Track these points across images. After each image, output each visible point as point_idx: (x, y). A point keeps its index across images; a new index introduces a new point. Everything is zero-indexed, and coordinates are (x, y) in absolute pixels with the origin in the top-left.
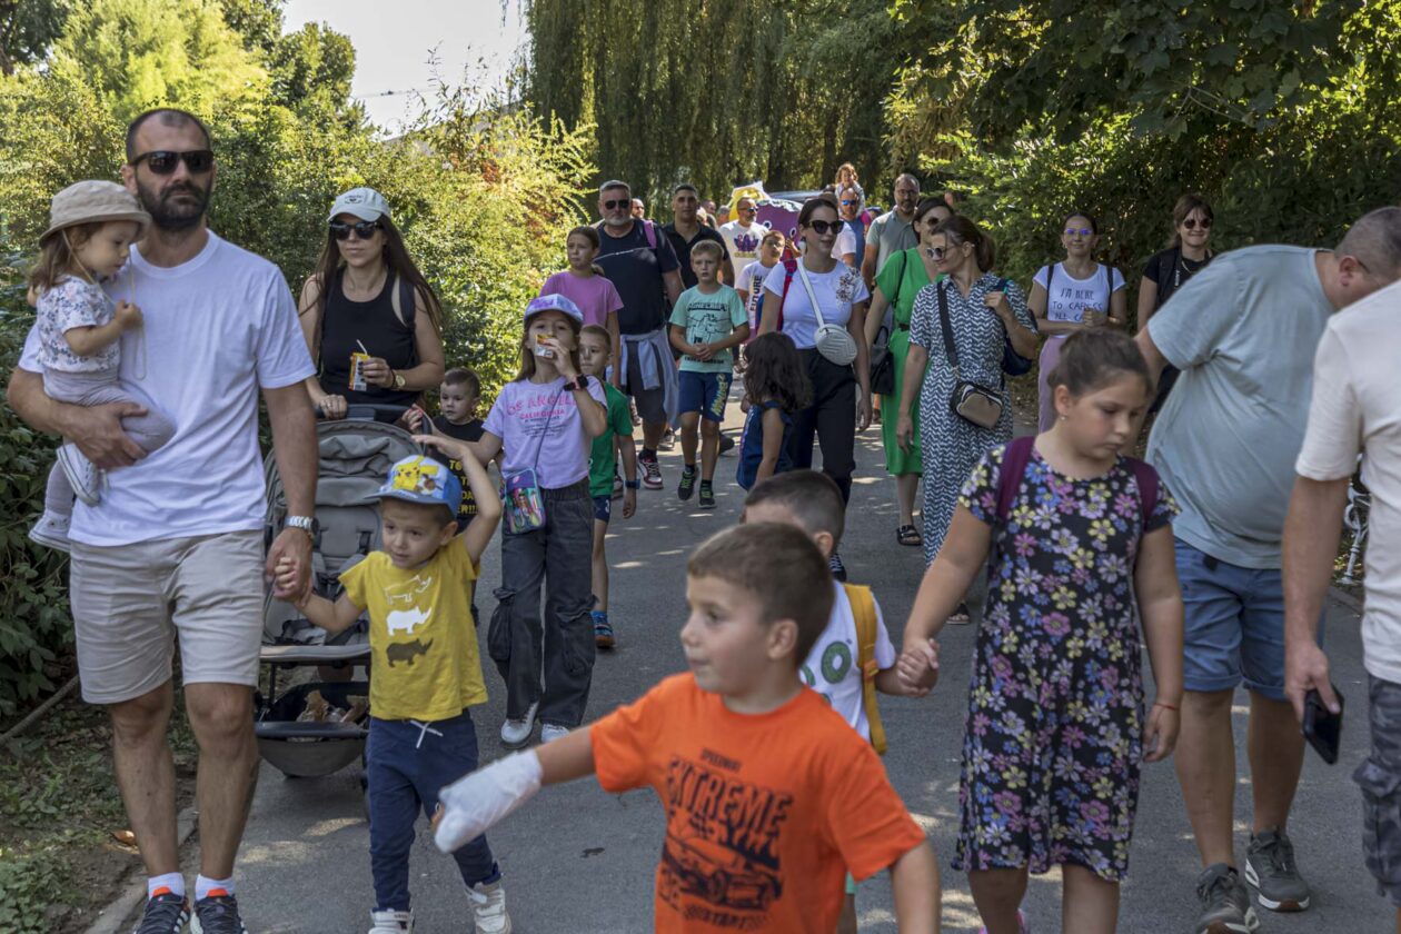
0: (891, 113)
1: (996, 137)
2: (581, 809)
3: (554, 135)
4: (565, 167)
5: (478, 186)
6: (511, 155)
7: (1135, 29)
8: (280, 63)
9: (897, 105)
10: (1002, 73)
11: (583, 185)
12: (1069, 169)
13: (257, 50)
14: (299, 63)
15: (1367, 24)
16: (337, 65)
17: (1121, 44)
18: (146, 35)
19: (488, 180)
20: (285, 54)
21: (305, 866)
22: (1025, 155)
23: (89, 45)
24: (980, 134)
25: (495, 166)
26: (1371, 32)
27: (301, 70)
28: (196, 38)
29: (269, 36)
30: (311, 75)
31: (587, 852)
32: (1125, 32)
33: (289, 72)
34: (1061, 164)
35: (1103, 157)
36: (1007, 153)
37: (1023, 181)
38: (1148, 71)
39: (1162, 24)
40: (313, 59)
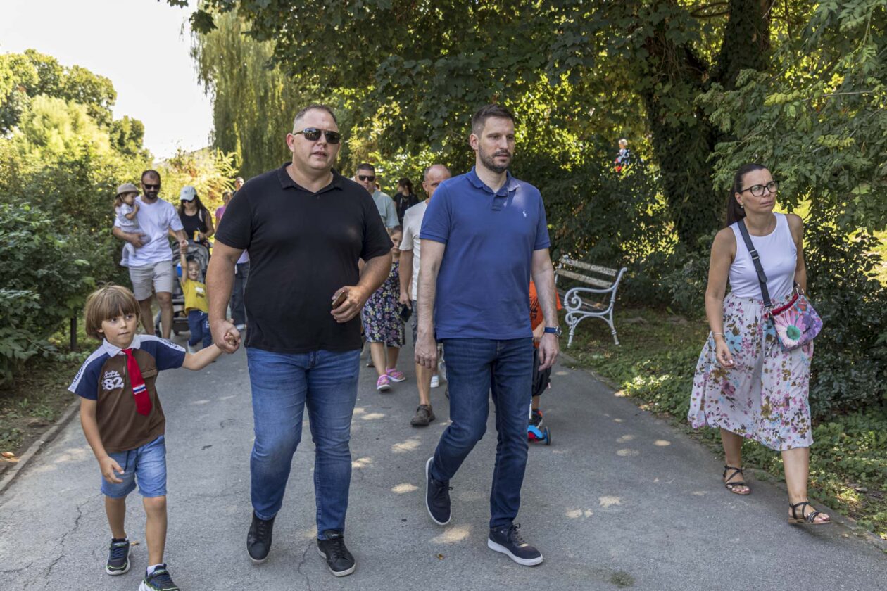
0: (351, 146)
1: (389, 153)
2: (205, 430)
3: (219, 157)
4: (224, 170)
5: (188, 177)
6: (202, 166)
7: (429, 110)
8: (114, 131)
9: (353, 143)
10: (389, 129)
11: (232, 177)
12: (418, 166)
13: (103, 127)
14: (122, 132)
15: (525, 108)
16: (137, 133)
17: (424, 116)
18: (55, 121)
19: (193, 176)
20: (116, 128)
21: (84, 462)
22: (401, 161)
23: (30, 126)
24: (382, 153)
25: (195, 171)
26: (527, 112)
27: (123, 134)
28: (76, 122)
29: (107, 120)
30: (127, 137)
31: (205, 447)
32: (426, 111)
33: (117, 136)
34: (415, 164)
35: (430, 161)
36: (393, 160)
37: (400, 171)
38: (435, 126)
39: (439, 108)
40: (128, 131)
